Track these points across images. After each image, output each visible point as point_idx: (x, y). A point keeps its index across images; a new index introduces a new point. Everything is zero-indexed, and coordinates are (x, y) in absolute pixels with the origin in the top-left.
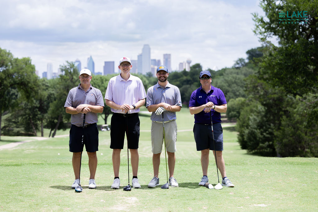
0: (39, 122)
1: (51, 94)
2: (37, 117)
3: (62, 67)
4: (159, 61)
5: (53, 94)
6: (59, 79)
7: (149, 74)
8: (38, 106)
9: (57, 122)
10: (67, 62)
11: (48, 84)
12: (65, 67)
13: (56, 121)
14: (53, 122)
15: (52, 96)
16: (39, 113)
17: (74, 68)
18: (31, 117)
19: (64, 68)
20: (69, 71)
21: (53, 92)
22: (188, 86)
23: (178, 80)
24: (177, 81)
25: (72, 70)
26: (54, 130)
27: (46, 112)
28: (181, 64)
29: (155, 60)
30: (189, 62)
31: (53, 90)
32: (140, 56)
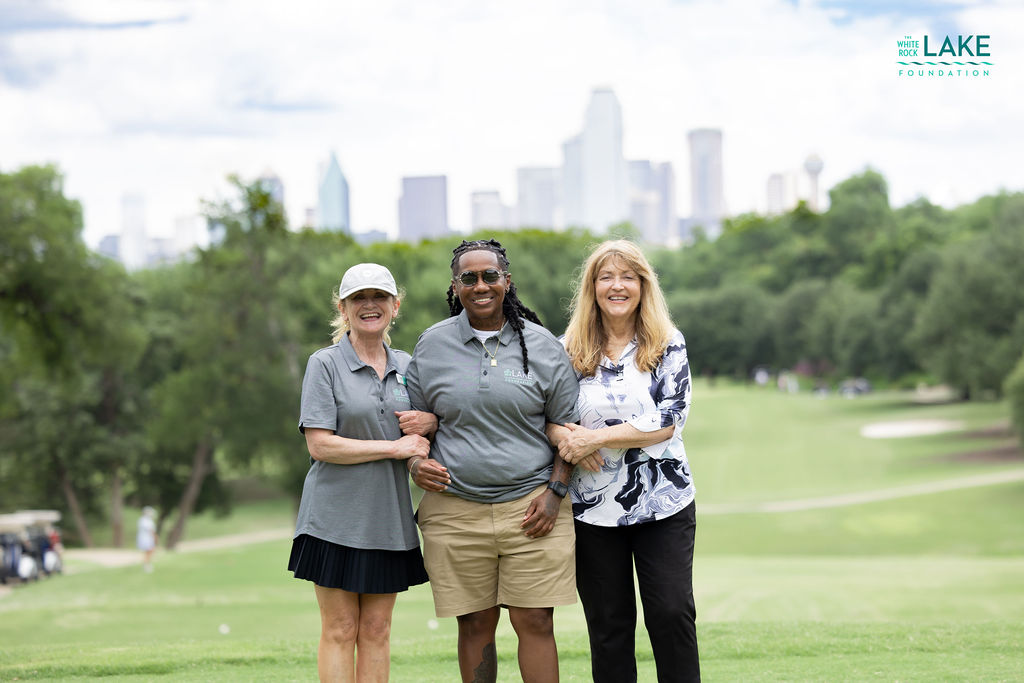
0: (97, 478)
1: (156, 341)
2: (87, 455)
3: (212, 205)
4: (666, 169)
5: (168, 342)
6: (196, 265)
8: (95, 398)
9: (188, 479)
10: (234, 179)
11: (142, 293)
12: (226, 205)
13: (181, 471)
14: (170, 477)
15: (162, 351)
16: (102, 433)
17: (271, 210)
18: (62, 453)
19: (216, 213)
20: (245, 225)
21: (167, 331)
22: (816, 285)
23: (770, 255)
24: (762, 261)
25: (260, 220)
26: (175, 516)
27: (137, 428)
28: (776, 179)
29: (644, 165)
30: (814, 170)
31: (165, 323)
32: (572, 148)
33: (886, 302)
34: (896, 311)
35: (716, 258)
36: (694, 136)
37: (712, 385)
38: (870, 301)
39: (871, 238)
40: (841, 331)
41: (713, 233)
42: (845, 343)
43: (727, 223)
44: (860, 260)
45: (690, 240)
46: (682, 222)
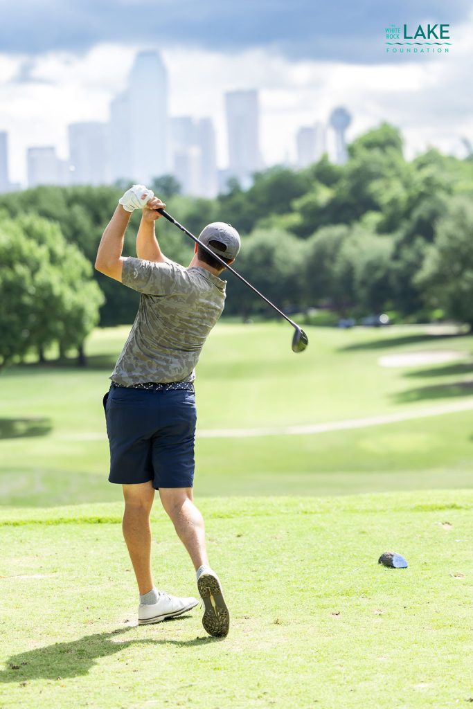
4: (206, 124)
7: (163, 183)
22: (338, 231)
23: (297, 204)
24: (290, 210)
28: (306, 135)
29: (186, 121)
30: (340, 124)
32: (120, 103)
33: (399, 246)
34: (408, 255)
35: (248, 207)
36: (231, 97)
37: (245, 321)
38: (385, 245)
39: (388, 187)
40: (359, 273)
41: (247, 184)
42: (364, 283)
43: (257, 177)
44: (376, 208)
45: (226, 190)
46: (221, 172)
